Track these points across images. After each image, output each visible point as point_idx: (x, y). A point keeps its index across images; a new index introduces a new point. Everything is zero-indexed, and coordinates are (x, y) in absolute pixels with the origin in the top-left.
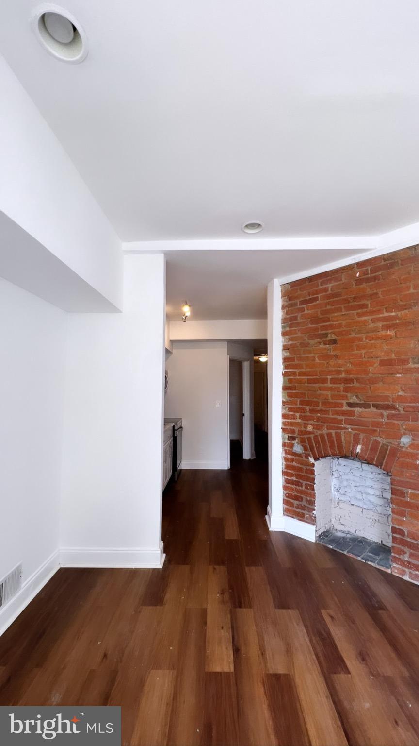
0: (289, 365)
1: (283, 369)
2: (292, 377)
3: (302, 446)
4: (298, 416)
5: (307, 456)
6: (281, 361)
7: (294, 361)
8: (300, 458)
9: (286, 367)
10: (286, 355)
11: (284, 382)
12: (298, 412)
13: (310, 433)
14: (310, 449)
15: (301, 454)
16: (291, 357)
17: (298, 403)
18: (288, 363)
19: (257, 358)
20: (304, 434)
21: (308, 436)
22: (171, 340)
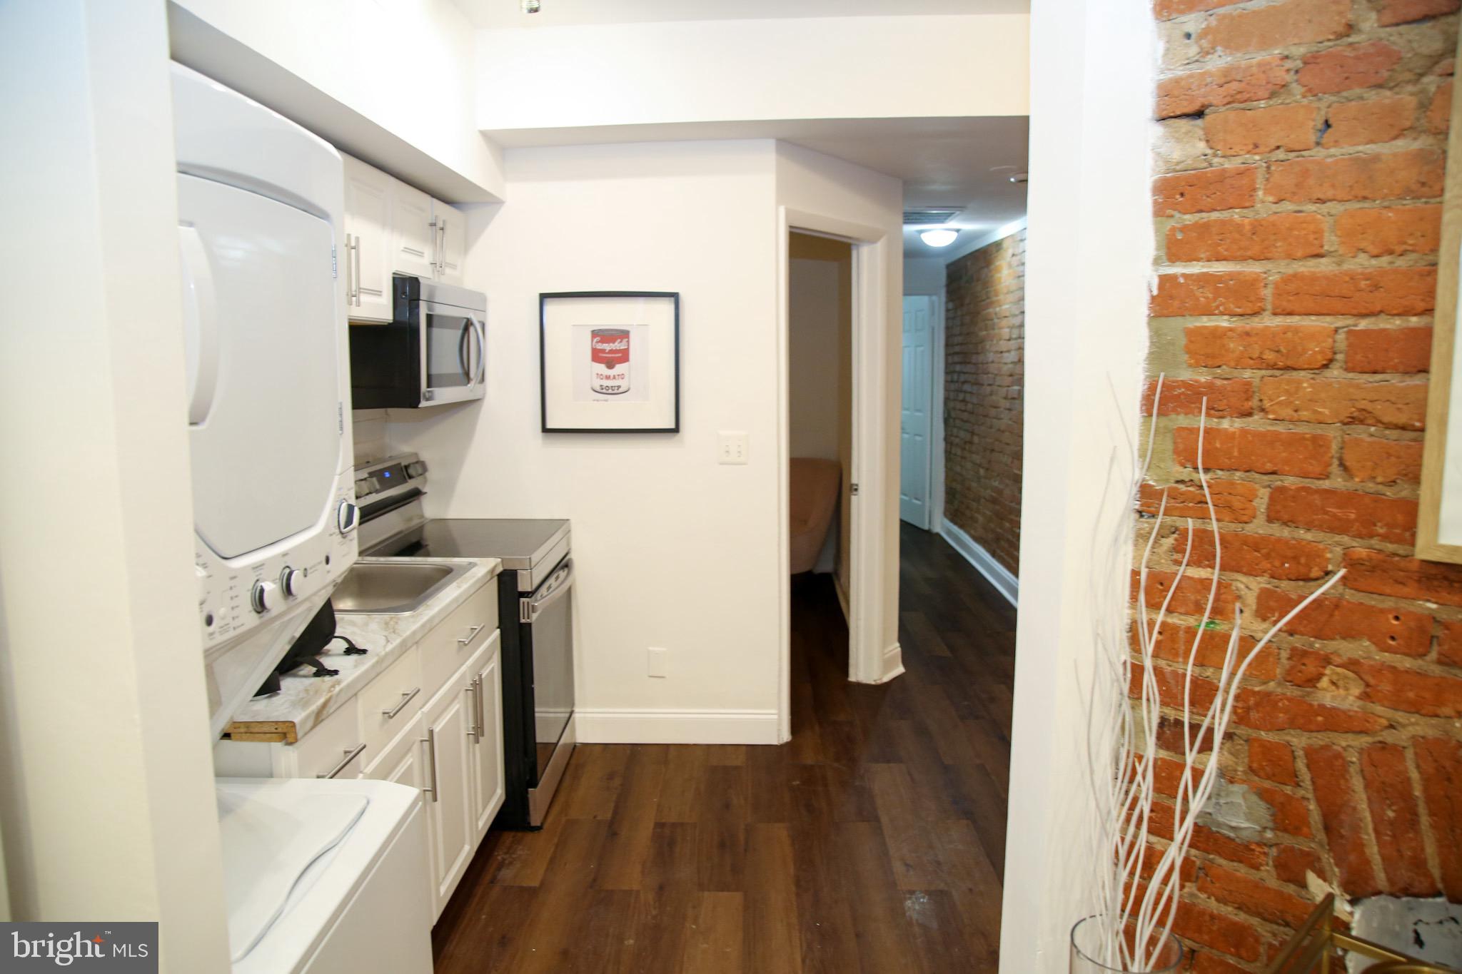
0: (1204, 228)
1: (1157, 262)
2: (1224, 322)
3: (1264, 795)
4: (1251, 599)
5: (1293, 869)
6: (1146, 202)
7: (1245, 198)
8: (1242, 871)
9: (1173, 249)
10: (1177, 155)
11: (1159, 354)
12: (1251, 573)
13: (1335, 721)
14: (1327, 828)
15: (1247, 847)
16: (1222, 176)
17: (1261, 502)
18: (1189, 219)
19: (910, 229)
20: (1293, 724)
21: (1319, 739)
22: (487, 136)
